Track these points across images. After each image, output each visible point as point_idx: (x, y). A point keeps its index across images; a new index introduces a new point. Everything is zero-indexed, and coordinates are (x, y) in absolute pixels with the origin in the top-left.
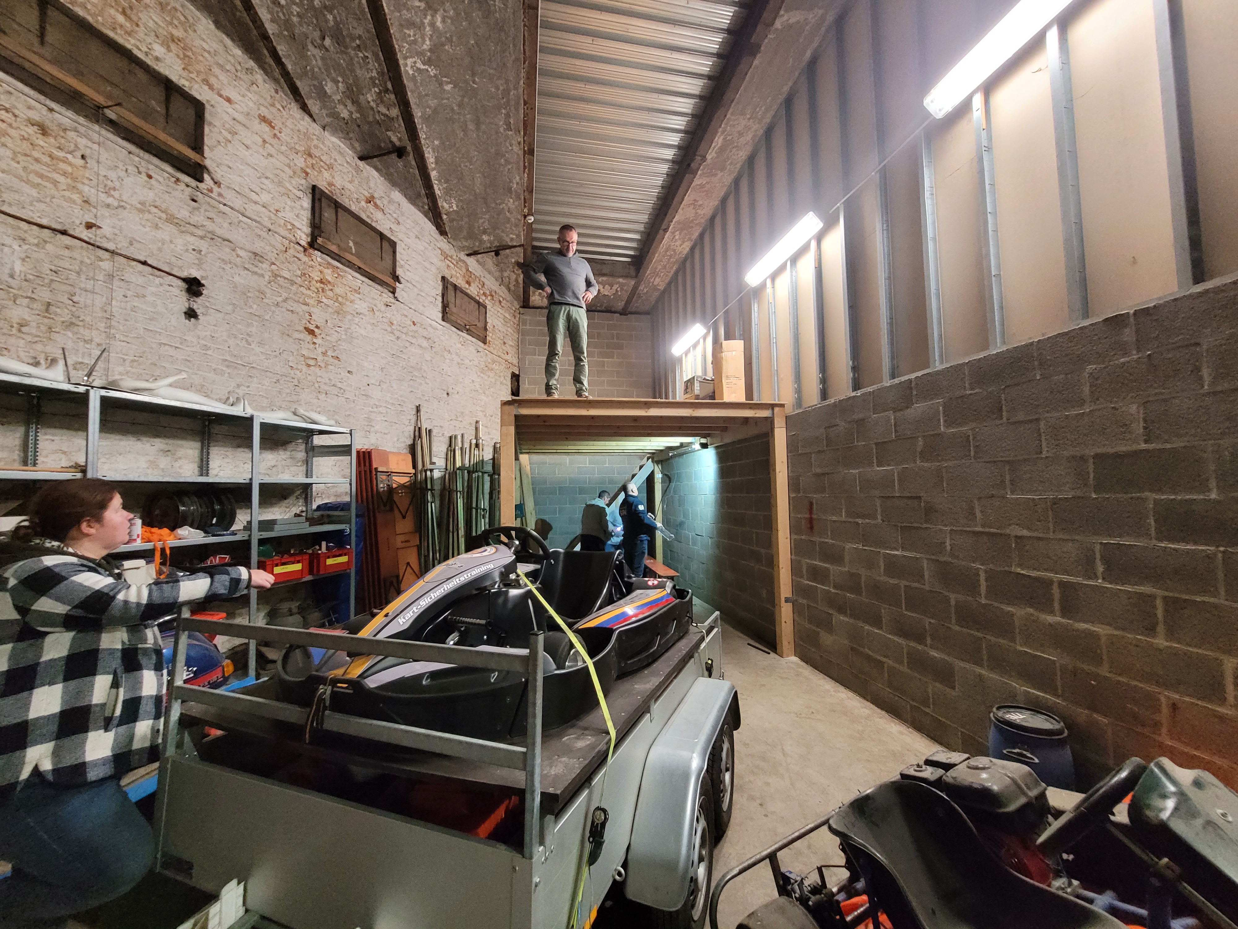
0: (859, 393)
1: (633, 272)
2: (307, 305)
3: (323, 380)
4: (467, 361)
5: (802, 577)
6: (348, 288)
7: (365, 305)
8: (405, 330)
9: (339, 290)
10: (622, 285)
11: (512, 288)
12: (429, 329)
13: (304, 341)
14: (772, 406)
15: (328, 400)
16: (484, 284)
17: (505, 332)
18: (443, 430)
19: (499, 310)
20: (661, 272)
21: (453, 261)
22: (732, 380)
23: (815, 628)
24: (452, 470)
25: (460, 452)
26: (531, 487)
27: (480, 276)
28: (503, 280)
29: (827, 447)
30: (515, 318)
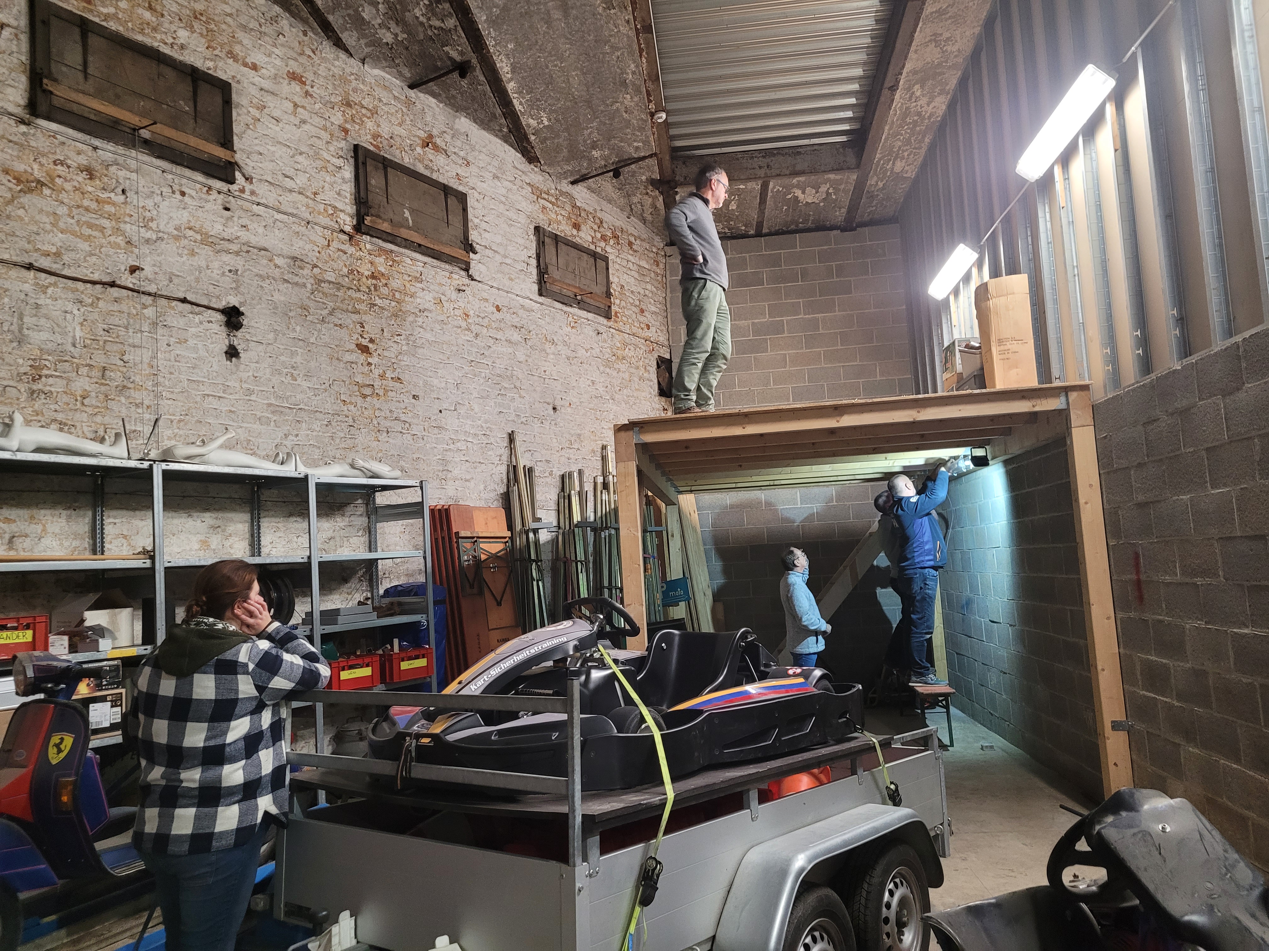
0: (1180, 365)
1: (851, 159)
2: (357, 312)
3: (383, 414)
4: (581, 352)
5: (1136, 684)
6: (406, 277)
7: (429, 297)
8: (486, 322)
9: (395, 283)
10: (835, 184)
11: (649, 218)
12: (521, 312)
13: (356, 363)
14: (1066, 390)
15: (391, 440)
16: (601, 222)
17: (642, 292)
18: (551, 465)
19: (630, 258)
20: (903, 151)
21: (550, 198)
22: (1008, 346)
23: (1160, 772)
24: (568, 528)
25: (577, 498)
26: (702, 549)
27: (595, 210)
28: (632, 209)
29: (1148, 457)
30: (658, 265)
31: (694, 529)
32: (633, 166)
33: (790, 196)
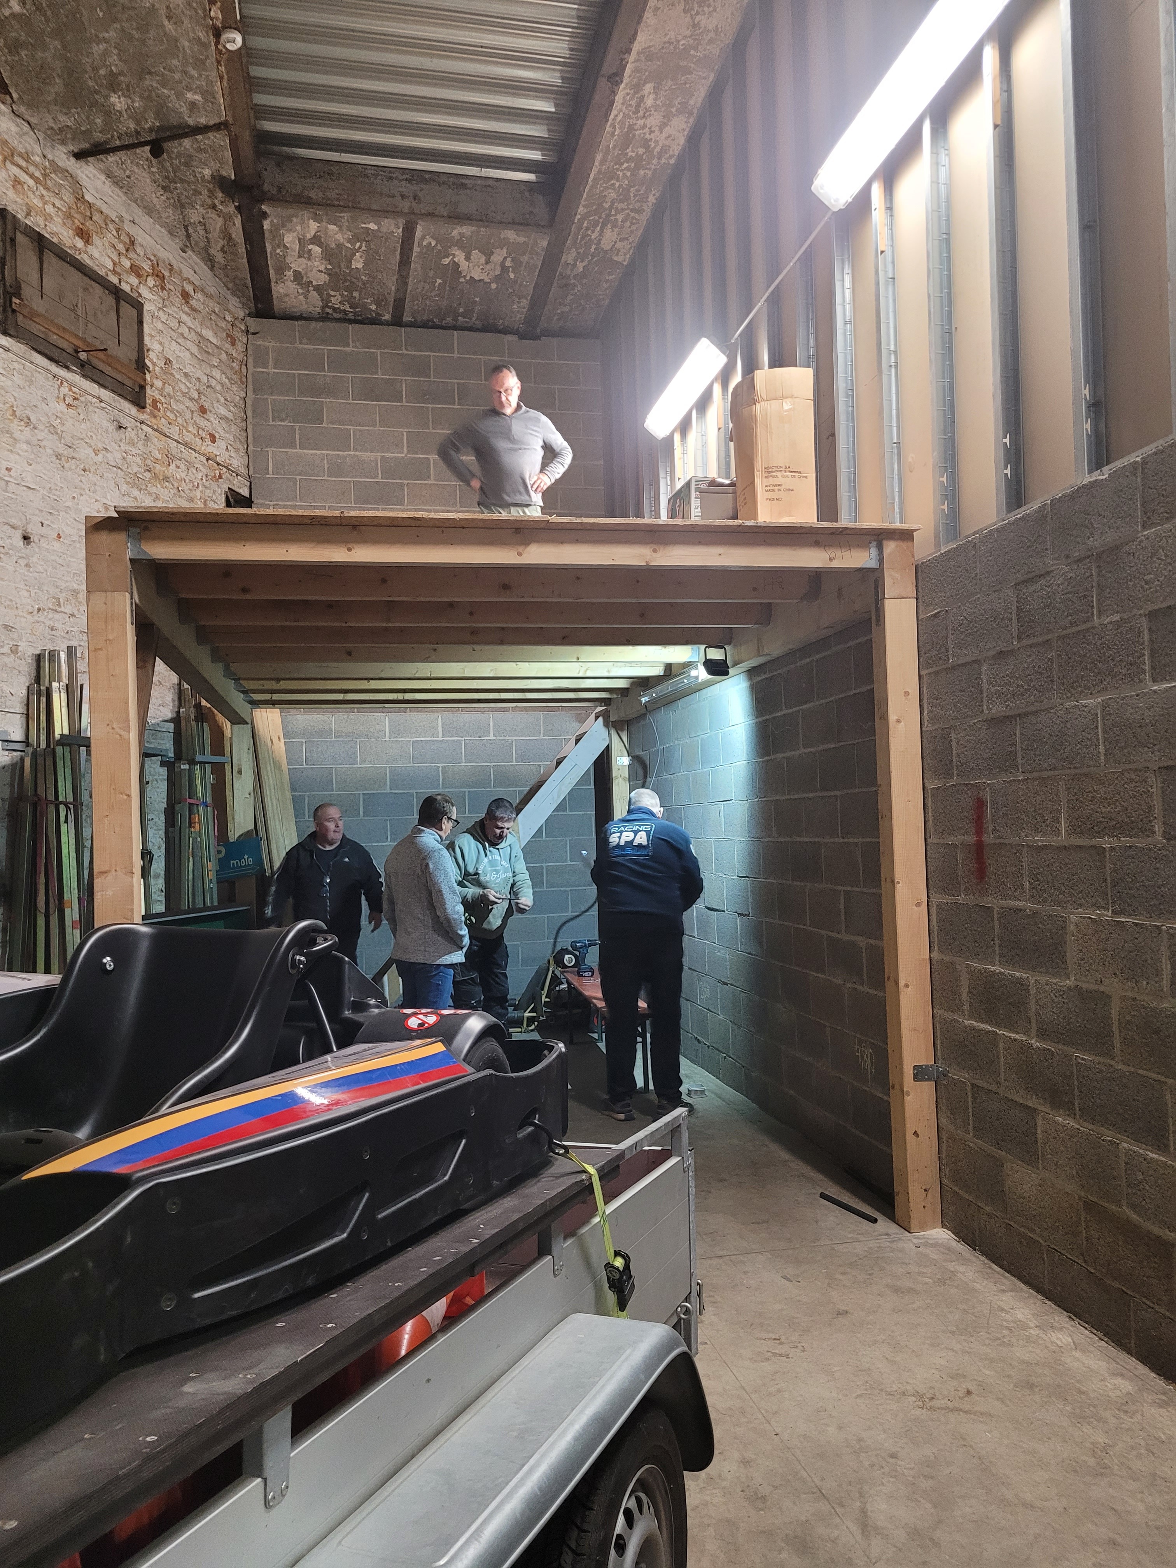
0: (1105, 474)
1: (541, 211)
4: (85, 452)
5: (959, 1009)
10: (515, 252)
11: (219, 258)
14: (880, 537)
16: (132, 243)
17: (204, 379)
18: (15, 636)
19: (185, 318)
20: (618, 212)
21: (32, 169)
22: (780, 480)
23: (993, 1150)
24: (43, 745)
25: (64, 696)
26: (288, 795)
27: (121, 218)
28: (188, 236)
29: (1020, 639)
30: (233, 344)
31: (277, 766)
32: (187, 142)
33: (446, 261)
